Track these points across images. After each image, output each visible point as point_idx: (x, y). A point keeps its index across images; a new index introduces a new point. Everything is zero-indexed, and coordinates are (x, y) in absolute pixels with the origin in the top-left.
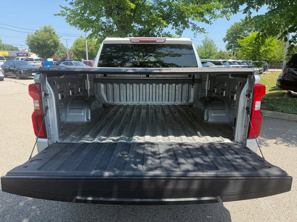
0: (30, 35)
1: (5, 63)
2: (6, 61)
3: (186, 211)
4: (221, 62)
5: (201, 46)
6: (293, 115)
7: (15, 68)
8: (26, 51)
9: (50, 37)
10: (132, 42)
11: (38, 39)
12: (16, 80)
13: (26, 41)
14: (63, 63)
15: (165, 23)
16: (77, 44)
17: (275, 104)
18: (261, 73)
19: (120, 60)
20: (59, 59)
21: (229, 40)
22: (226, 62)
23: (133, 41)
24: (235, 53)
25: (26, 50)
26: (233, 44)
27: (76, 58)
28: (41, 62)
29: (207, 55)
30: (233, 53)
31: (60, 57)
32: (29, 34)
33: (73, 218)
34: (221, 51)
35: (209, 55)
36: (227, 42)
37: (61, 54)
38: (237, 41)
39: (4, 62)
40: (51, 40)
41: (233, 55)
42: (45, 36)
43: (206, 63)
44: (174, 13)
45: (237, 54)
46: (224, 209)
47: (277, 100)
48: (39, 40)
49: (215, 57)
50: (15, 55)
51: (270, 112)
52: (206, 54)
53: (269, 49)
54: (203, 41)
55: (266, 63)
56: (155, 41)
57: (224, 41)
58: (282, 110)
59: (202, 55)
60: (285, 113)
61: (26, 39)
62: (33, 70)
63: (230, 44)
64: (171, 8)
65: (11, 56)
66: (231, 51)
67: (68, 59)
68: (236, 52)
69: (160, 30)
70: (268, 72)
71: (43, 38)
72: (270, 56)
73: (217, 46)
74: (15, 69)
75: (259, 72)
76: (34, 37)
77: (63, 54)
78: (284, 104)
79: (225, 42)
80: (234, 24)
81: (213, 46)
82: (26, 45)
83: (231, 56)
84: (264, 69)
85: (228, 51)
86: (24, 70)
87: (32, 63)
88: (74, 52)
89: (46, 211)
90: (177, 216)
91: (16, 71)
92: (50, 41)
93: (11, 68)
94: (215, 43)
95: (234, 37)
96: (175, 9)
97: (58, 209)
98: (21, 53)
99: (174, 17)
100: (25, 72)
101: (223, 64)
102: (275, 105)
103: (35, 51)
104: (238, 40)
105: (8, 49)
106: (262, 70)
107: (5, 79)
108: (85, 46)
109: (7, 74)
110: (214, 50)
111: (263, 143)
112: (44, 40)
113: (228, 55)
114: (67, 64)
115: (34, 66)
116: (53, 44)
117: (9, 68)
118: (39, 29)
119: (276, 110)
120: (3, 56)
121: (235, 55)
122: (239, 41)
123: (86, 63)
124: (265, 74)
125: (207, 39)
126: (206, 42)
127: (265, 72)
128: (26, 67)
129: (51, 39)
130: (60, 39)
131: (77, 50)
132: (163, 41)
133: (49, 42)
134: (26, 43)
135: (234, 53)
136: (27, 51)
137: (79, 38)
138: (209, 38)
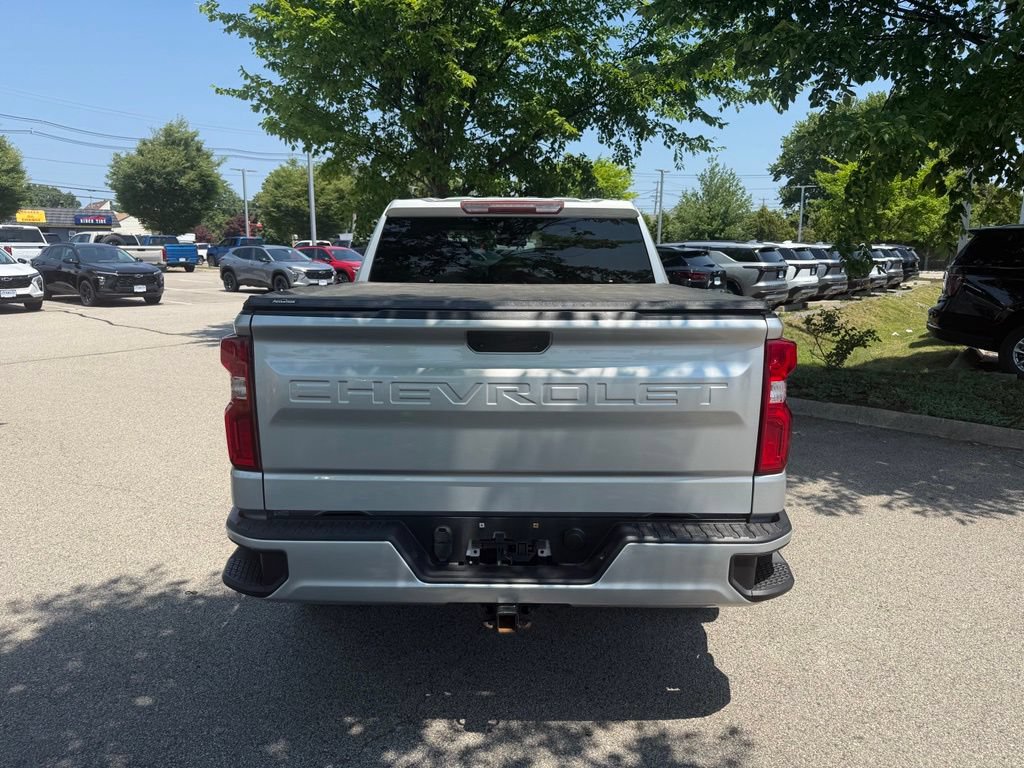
0: (123, 155)
1: (46, 251)
2: (46, 244)
3: (613, 676)
4: (757, 251)
5: (695, 195)
6: (964, 423)
7: (79, 268)
8: (103, 208)
9: (189, 164)
10: (467, 212)
11: (148, 168)
12: (81, 309)
13: (107, 176)
14: (234, 253)
15: (569, 127)
16: (278, 186)
17: (911, 389)
18: (896, 286)
19: (428, 259)
20: (214, 235)
21: (789, 174)
22: (771, 249)
23: (469, 210)
24: (812, 216)
25: (103, 203)
26: (803, 187)
27: (271, 231)
28: (162, 247)
29: (715, 224)
30: (804, 215)
31: (219, 226)
32: (118, 151)
33: (311, 690)
34: (764, 209)
35: (723, 222)
36: (784, 180)
37: (221, 217)
38: (815, 176)
39: (40, 247)
40: (192, 174)
41: (805, 223)
42: (172, 161)
43: (707, 253)
44: (596, 96)
45: (817, 220)
46: (714, 673)
47: (923, 376)
48: (152, 174)
49: (743, 229)
50: (69, 222)
51: (895, 414)
52: (713, 218)
53: (924, 205)
54: (702, 178)
55: (913, 252)
56: (533, 211)
57: (773, 178)
58: (931, 408)
59: (697, 224)
60: (938, 419)
61: (107, 171)
62: (136, 276)
63: (794, 188)
64: (590, 79)
65: (53, 225)
66: (796, 208)
67: (248, 236)
68: (815, 211)
69: (553, 149)
70: (919, 282)
71: (164, 168)
72: (926, 228)
73: (748, 193)
74: (80, 272)
75: (886, 281)
76: (134, 165)
77: (228, 218)
78: (941, 392)
79: (777, 178)
80: (807, 118)
81: (734, 193)
82: (109, 189)
83: (797, 228)
84: (905, 272)
85: (789, 211)
86: (107, 277)
87: (132, 252)
88: (267, 214)
89: (238, 672)
90: (587, 688)
91: (83, 278)
92: (187, 177)
93: (64, 270)
94: (741, 185)
95: (807, 163)
96: (603, 82)
97: (269, 669)
98: (88, 217)
99: (598, 107)
100: (110, 282)
101: (760, 258)
102: (911, 393)
103: (139, 209)
104: (818, 172)
105: (42, 201)
106: (897, 275)
107: (46, 304)
108: (307, 192)
109: (50, 287)
110: (740, 207)
111: (847, 504)
112: (169, 174)
113: (788, 222)
114: (246, 254)
115: (141, 261)
116: (197, 185)
117: (60, 267)
118: (150, 136)
119: (915, 408)
120: (36, 228)
121: (809, 222)
122: (821, 175)
123: (309, 252)
124: (909, 288)
125: (716, 170)
126: (712, 179)
127: (910, 284)
128: (114, 267)
129: (192, 169)
130: (219, 170)
131: (278, 207)
132: (556, 210)
133: (183, 181)
134: (110, 182)
135: (806, 217)
136: (107, 207)
137: (285, 165)
138: (721, 166)
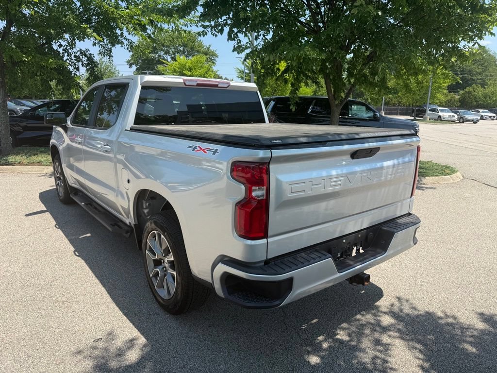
21: (136, 65)
23: (187, 84)
36: (134, 68)
56: (216, 86)
81: (114, 73)
94: (117, 69)
132: (226, 86)
